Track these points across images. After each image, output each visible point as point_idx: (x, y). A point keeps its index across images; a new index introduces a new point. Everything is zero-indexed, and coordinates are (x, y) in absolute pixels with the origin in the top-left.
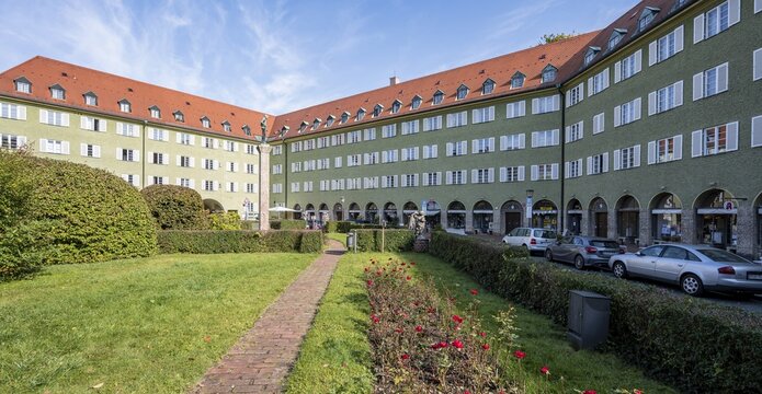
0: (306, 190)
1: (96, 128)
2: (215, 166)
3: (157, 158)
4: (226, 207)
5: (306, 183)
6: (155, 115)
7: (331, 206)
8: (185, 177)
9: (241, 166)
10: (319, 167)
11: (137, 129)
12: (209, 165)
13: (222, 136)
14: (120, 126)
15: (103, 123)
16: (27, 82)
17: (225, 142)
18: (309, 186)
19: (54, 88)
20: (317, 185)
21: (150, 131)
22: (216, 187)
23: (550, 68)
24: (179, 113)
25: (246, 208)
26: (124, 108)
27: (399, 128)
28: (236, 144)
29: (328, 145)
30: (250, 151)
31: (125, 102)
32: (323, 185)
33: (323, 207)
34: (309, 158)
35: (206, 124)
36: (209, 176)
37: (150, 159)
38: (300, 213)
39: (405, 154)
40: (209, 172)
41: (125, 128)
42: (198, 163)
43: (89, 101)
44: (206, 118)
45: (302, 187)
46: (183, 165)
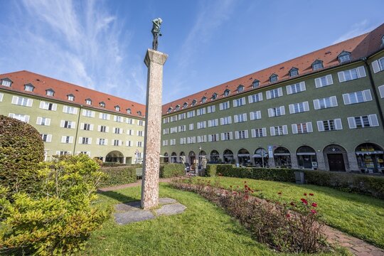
0: (171, 144)
1: (50, 109)
2: (121, 132)
3: (86, 127)
4: (125, 155)
5: (171, 140)
6: (88, 103)
7: (187, 153)
8: (102, 138)
9: (135, 132)
10: (180, 131)
11: (76, 110)
12: (117, 131)
13: (126, 116)
14: (65, 108)
15: (55, 106)
16: (9, 81)
17: (127, 119)
18: (173, 142)
19: (28, 85)
20: (178, 141)
21: (84, 112)
22: (120, 144)
23: (345, 53)
24: (102, 103)
25: (136, 155)
26: (70, 99)
27: (231, 104)
28: (133, 120)
29: (185, 118)
30: (141, 124)
31: (71, 95)
32: (183, 141)
33: (182, 154)
34: (173, 126)
35: (117, 109)
36: (117, 137)
37: (82, 127)
38: (168, 158)
39: (236, 119)
40: (117, 135)
41: (69, 109)
42: (111, 130)
43: (49, 94)
44: (118, 106)
45: (169, 142)
46: (102, 131)
